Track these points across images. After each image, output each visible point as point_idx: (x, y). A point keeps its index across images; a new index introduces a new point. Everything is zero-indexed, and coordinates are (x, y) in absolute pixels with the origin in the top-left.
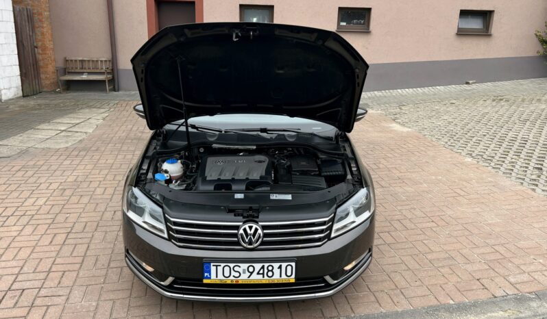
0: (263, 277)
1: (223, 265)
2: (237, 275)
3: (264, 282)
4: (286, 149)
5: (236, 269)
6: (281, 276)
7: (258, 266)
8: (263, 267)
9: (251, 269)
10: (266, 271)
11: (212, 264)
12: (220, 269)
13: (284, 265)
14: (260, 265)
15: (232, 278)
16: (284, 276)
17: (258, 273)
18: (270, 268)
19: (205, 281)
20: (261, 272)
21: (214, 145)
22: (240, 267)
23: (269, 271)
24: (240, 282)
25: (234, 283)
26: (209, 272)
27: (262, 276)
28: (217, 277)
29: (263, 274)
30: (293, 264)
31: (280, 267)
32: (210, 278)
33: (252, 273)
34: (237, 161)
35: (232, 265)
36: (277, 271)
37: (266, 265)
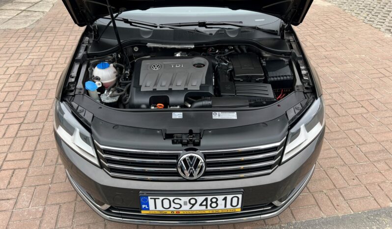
0: (207, 208)
1: (162, 198)
2: (178, 206)
3: (207, 212)
4: (227, 47)
5: (176, 201)
6: (225, 206)
7: (200, 199)
8: (206, 200)
9: (193, 201)
10: (209, 202)
11: (149, 197)
12: (159, 202)
13: (229, 197)
14: (202, 198)
15: (172, 209)
16: (229, 206)
17: (201, 205)
18: (214, 200)
19: (144, 212)
20: (204, 203)
21: (149, 45)
22: (180, 200)
23: (212, 202)
24: (181, 213)
25: (175, 213)
26: (148, 204)
27: (205, 207)
28: (156, 208)
29: (206, 205)
30: (240, 196)
31: (225, 199)
32: (148, 209)
33: (193, 205)
34: (175, 66)
35: (171, 198)
36: (221, 203)
37: (209, 198)
